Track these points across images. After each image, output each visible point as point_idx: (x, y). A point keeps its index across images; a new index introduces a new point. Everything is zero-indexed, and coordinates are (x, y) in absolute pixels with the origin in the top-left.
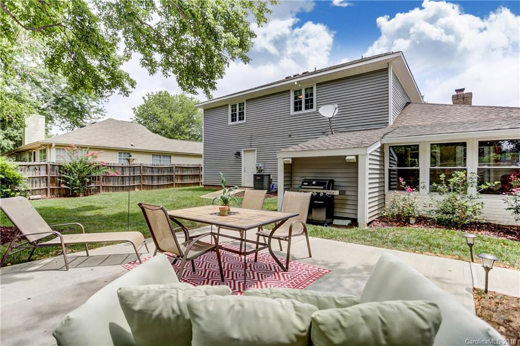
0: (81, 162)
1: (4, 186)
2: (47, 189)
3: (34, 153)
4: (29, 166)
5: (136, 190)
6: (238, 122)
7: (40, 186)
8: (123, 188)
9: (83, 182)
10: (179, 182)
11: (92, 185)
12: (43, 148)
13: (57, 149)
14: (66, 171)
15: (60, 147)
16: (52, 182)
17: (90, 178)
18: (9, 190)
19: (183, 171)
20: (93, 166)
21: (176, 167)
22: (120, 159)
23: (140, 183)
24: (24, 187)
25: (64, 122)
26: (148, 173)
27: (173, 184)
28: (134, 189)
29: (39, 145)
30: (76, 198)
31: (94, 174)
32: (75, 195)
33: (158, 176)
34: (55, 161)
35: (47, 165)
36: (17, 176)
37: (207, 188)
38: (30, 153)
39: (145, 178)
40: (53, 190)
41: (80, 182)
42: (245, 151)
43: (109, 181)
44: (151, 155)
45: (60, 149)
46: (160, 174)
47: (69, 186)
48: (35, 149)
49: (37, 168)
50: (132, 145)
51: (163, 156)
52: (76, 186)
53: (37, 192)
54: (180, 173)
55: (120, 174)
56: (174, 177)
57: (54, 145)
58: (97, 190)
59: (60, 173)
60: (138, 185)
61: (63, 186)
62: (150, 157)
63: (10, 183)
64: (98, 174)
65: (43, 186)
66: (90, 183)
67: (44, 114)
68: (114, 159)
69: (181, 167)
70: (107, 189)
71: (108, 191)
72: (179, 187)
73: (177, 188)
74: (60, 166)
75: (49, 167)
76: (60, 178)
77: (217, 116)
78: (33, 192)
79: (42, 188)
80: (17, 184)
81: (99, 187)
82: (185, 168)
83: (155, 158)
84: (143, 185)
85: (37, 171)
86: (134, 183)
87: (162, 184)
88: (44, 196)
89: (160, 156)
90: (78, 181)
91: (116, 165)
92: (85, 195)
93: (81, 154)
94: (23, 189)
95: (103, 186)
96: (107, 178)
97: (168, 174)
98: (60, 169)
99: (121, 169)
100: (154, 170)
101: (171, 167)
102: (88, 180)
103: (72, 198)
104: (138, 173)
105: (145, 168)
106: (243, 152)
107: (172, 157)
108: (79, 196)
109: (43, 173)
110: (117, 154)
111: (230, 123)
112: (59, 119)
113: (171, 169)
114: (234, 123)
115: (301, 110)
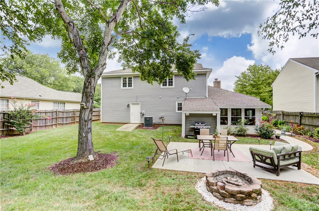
5: (54, 127)
8: (45, 127)
23: (56, 122)
26: (61, 116)
27: (74, 122)
28: (52, 127)
37: (104, 124)
39: (59, 119)
43: (37, 122)
44: (53, 103)
45: (4, 100)
50: (40, 96)
51: (60, 103)
52: (21, 128)
56: (75, 117)
60: (55, 124)
77: (113, 83)
83: (55, 105)
84: (58, 124)
86: (52, 123)
87: (68, 122)
89: (58, 103)
91: (42, 111)
96: (36, 120)
97: (72, 116)
99: (44, 114)
101: (73, 112)
104: (55, 116)
105: (59, 113)
106: (131, 105)
107: (66, 104)
108: (23, 135)
111: (122, 88)
114: (125, 88)
115: (166, 86)
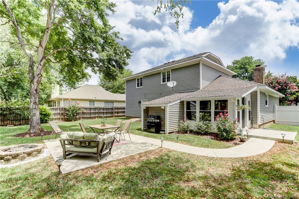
0: (73, 106)
1: (45, 117)
2: (60, 118)
3: (55, 102)
4: (54, 108)
5: (96, 118)
6: (140, 87)
7: (58, 117)
8: (90, 118)
9: (74, 115)
10: (116, 115)
11: (78, 116)
12: (59, 100)
13: (64, 100)
14: (67, 111)
15: (65, 100)
16: (62, 115)
17: (76, 113)
18: (47, 118)
19: (118, 110)
20: (78, 108)
21: (115, 108)
22: (90, 104)
24: (52, 117)
25: (67, 86)
26: (102, 111)
27: (113, 116)
28: (95, 118)
29: (57, 99)
30: (71, 122)
31: (78, 112)
32: (70, 121)
33: (106, 112)
34: (63, 106)
35: (60, 108)
36: (49, 113)
37: (127, 118)
38: (54, 102)
39: (100, 113)
40: (62, 118)
41: (73, 115)
42: (143, 101)
43: (85, 115)
46: (107, 111)
47: (68, 117)
48: (56, 100)
49: (56, 109)
50: (95, 98)
51: (110, 102)
52: (71, 117)
53: (57, 119)
54: (116, 111)
55: (89, 112)
56: (114, 112)
57: (63, 99)
58: (80, 119)
59: (65, 111)
61: (66, 117)
62: (103, 103)
63: (47, 116)
64: (80, 112)
65: (59, 117)
66: (76, 116)
67: (59, 84)
68: (87, 105)
69: (117, 108)
70: (84, 118)
71: (84, 119)
72: (116, 117)
73: (115, 118)
74: (65, 108)
75: (61, 109)
76: (65, 113)
77: (131, 84)
78: (55, 119)
79: (58, 118)
80: (49, 116)
81: (80, 117)
82: (119, 108)
83: (106, 103)
84: (99, 116)
85: (57, 111)
86: (95, 115)
87: (108, 116)
88: (59, 121)
89: (108, 102)
90: (72, 115)
91: (87, 108)
92: (74, 121)
93: (73, 103)
94: (51, 118)
95: (82, 117)
96: (83, 113)
97: (111, 111)
98: (65, 110)
99: (89, 109)
100: (104, 109)
101: (112, 108)
102: (75, 114)
103: (69, 122)
104: (97, 111)
105: (100, 109)
106: (142, 101)
107: (114, 103)
108: (72, 121)
109: (59, 112)
110: (89, 102)
111: (137, 87)
112: (65, 85)
113: (112, 109)
114: (138, 87)
115: (165, 82)
